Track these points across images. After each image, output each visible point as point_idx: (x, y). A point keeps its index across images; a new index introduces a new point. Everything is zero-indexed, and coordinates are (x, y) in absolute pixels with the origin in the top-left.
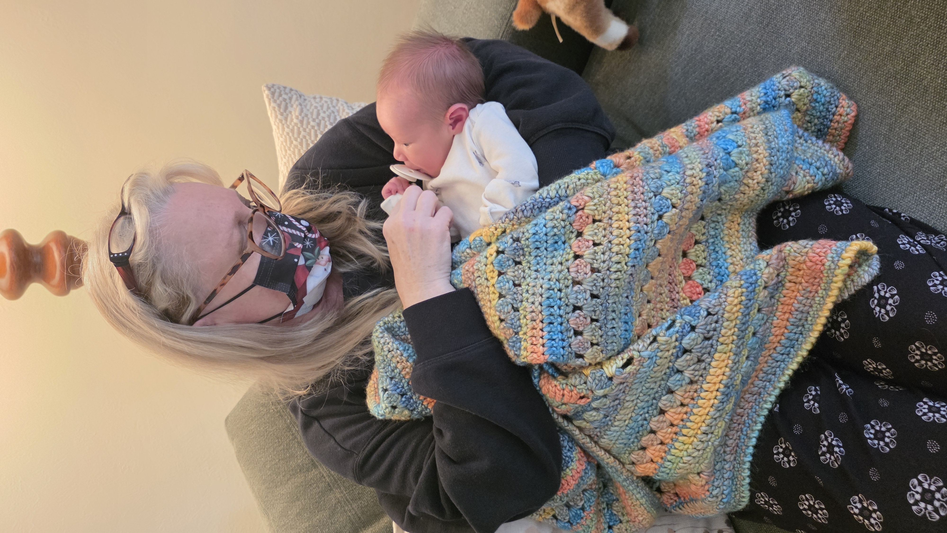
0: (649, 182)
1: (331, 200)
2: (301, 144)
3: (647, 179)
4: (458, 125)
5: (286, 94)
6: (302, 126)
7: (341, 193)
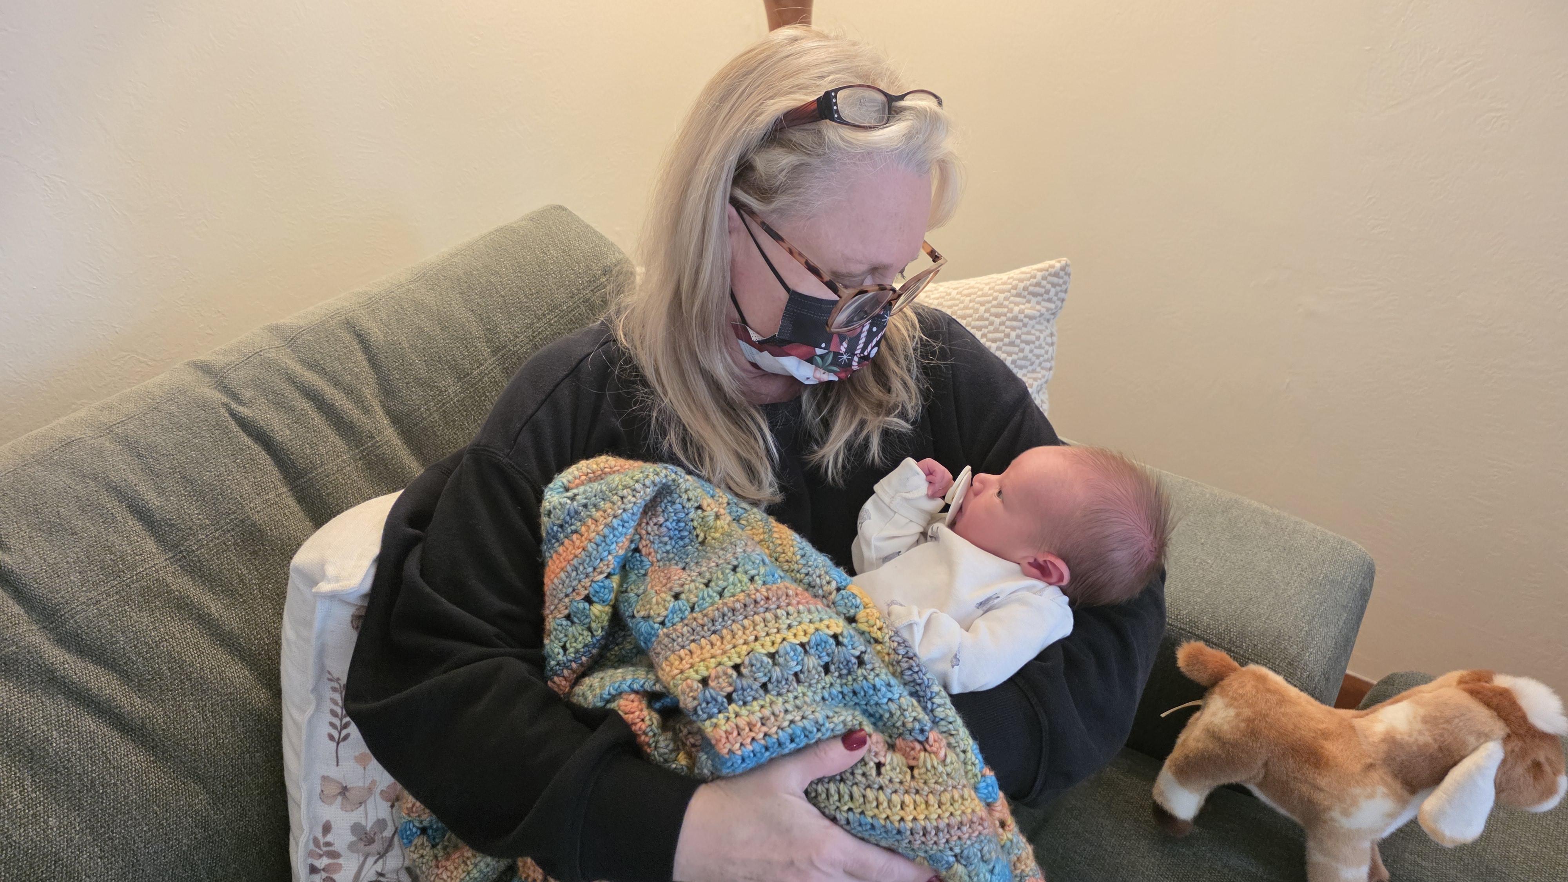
0: (976, 845)
1: (907, 377)
2: (981, 318)
3: (981, 841)
4: (1036, 572)
6: (1008, 319)
7: (917, 392)
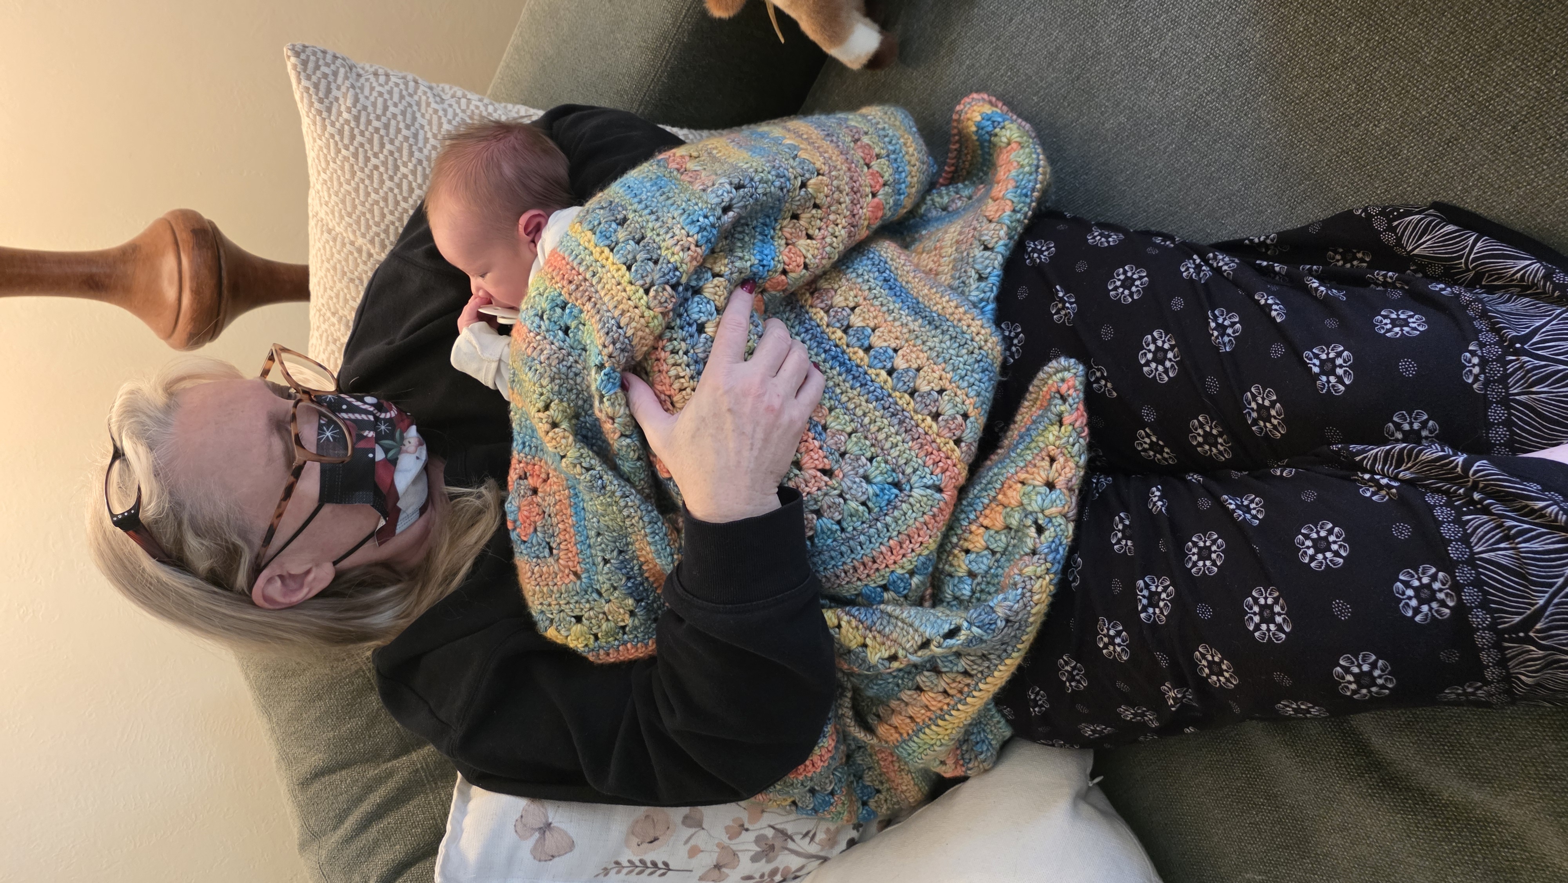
5: (328, 65)
